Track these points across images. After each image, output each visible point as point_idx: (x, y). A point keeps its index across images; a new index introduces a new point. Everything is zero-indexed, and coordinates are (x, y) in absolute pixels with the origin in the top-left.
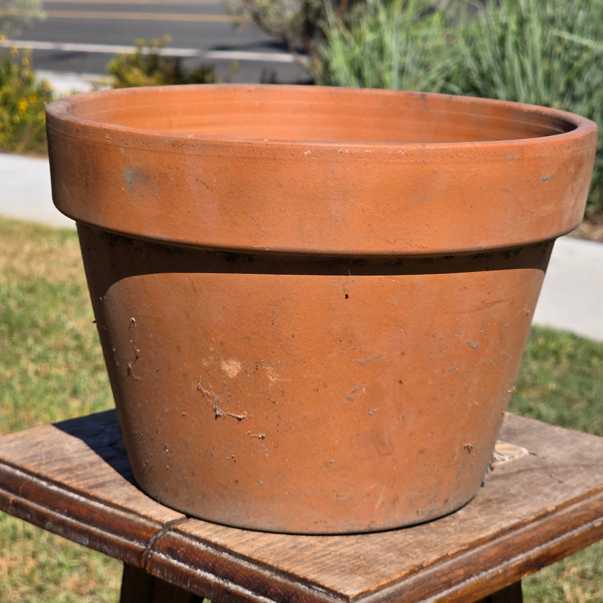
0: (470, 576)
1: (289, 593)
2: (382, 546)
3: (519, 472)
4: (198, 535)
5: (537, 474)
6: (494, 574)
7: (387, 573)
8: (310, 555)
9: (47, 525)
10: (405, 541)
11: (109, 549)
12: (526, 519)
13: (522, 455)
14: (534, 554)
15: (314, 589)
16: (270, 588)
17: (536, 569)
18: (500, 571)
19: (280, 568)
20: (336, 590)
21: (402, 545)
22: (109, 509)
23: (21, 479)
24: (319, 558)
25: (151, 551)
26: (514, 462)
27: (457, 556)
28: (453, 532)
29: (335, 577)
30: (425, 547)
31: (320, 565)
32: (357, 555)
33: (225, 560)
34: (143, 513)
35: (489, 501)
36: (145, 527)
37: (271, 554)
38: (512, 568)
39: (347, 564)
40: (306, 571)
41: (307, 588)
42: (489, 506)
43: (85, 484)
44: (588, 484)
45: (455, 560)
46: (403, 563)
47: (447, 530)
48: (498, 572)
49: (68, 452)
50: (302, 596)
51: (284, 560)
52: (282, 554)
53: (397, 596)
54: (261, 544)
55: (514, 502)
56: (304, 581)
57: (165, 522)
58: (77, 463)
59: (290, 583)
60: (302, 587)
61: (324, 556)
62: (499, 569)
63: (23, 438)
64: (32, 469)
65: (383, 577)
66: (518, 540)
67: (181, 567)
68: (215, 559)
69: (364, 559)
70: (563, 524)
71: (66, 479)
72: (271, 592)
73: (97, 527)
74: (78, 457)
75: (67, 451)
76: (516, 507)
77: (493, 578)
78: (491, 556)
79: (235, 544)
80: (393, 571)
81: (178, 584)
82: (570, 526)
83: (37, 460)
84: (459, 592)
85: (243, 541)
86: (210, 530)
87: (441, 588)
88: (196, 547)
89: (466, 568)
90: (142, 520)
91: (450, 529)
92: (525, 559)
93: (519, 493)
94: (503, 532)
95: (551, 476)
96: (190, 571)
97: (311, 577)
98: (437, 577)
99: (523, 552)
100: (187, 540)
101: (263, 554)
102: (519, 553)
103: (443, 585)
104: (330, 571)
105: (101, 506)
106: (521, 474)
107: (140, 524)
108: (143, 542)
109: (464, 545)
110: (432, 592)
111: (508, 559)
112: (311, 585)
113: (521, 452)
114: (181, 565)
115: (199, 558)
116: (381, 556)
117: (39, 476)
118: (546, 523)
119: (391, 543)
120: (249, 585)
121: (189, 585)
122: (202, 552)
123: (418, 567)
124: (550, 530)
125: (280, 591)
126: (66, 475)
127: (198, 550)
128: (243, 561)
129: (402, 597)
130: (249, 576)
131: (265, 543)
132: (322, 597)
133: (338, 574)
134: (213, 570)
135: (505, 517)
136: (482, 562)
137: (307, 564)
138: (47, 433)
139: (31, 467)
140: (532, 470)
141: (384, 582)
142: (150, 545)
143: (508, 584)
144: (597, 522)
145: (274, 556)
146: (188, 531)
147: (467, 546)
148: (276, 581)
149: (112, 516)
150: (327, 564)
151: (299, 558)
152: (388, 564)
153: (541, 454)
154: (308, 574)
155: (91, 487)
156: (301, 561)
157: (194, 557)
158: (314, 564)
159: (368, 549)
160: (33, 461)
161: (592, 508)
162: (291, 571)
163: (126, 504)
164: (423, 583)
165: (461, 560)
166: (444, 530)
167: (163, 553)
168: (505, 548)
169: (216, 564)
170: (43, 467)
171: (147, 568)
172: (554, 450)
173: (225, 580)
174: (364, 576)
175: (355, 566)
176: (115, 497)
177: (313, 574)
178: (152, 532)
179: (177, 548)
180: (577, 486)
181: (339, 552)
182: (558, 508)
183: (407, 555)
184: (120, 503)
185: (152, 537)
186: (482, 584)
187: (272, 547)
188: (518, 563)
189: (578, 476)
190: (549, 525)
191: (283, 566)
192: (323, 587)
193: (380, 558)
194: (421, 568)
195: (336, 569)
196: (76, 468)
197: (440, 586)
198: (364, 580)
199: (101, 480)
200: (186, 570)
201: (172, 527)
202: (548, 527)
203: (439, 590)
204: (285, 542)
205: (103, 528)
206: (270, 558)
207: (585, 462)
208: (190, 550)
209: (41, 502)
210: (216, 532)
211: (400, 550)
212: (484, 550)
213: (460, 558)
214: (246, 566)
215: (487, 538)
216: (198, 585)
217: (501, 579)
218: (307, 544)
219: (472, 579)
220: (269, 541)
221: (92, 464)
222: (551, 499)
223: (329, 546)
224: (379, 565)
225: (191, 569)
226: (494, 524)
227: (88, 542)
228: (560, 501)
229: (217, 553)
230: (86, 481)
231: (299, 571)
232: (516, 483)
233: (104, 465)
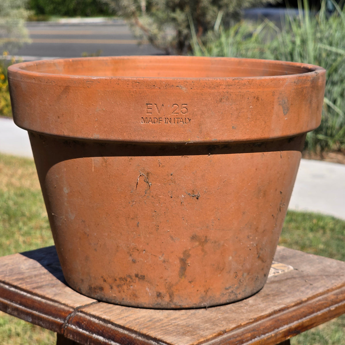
0: (255, 337)
2: (203, 320)
3: (287, 279)
4: (94, 315)
5: (298, 280)
6: (269, 337)
7: (204, 335)
8: (160, 325)
9: (8, 310)
10: (216, 317)
11: (43, 324)
12: (289, 305)
13: (289, 270)
14: (294, 325)
15: (160, 344)
17: (295, 334)
18: (273, 335)
19: (141, 332)
20: (173, 344)
21: (215, 320)
22: (44, 301)
24: (164, 327)
25: (67, 324)
26: (284, 274)
27: (247, 326)
28: (245, 312)
29: (173, 337)
30: (228, 320)
31: (165, 331)
32: (187, 325)
33: (109, 328)
34: (63, 302)
35: (268, 295)
36: (64, 311)
37: (137, 325)
38: (280, 333)
39: (181, 330)
41: (156, 344)
42: (268, 298)
43: (31, 287)
44: (327, 286)
45: (245, 328)
46: (214, 329)
47: (242, 311)
48: (271, 335)
51: (144, 328)
52: (143, 325)
54: (131, 319)
55: (283, 296)
56: (155, 339)
57: (76, 307)
58: (27, 275)
59: (146, 341)
60: (154, 343)
61: (167, 326)
62: (272, 334)
65: (202, 337)
66: (284, 317)
67: (84, 333)
68: (103, 328)
69: (192, 327)
70: (311, 308)
71: (20, 284)
73: (37, 311)
74: (28, 272)
75: (22, 268)
76: (284, 299)
77: (269, 339)
78: (268, 326)
79: (115, 319)
80: (208, 334)
81: (82, 343)
82: (315, 309)
83: (4, 274)
85: (121, 317)
86: (101, 311)
88: (93, 321)
89: (252, 333)
90: (62, 307)
91: (243, 311)
92: (288, 328)
93: (286, 291)
94: (275, 312)
95: (306, 281)
96: (89, 335)
97: (159, 337)
98: (234, 338)
99: (287, 324)
100: (88, 317)
101: (132, 325)
102: (284, 325)
104: (171, 334)
105: (39, 299)
106: (288, 280)
107: (61, 308)
108: (62, 319)
109: (251, 319)
111: (278, 328)
112: (159, 342)
113: (289, 268)
114: (84, 332)
115: (95, 327)
116: (201, 325)
117: (4, 283)
118: (301, 308)
119: (208, 318)
120: (123, 342)
121: (88, 344)
122: (96, 324)
123: (223, 331)
124: (304, 312)
126: (20, 282)
127: (94, 323)
128: (120, 329)
130: (123, 337)
131: (133, 318)
133: (175, 335)
134: (102, 334)
135: (277, 303)
136: (262, 329)
137: (157, 330)
138: (11, 259)
140: (295, 278)
141: (202, 340)
142: (66, 321)
143: (278, 343)
144: (332, 308)
145: (138, 326)
146: (88, 312)
147: (253, 320)
148: (139, 340)
149: (45, 305)
150: (169, 330)
151: (153, 326)
152: (205, 330)
153: (301, 269)
154: (157, 335)
155: (34, 288)
156: (155, 328)
157: (92, 327)
158: (162, 330)
159: (194, 321)
160: (2, 274)
161: (329, 299)
162: (147, 334)
163: (53, 297)
164: (226, 341)
165: (250, 328)
166: (240, 311)
167: (74, 325)
168: (276, 321)
169: (104, 331)
170: (7, 277)
171: (65, 334)
172: (308, 267)
173: (109, 340)
174: (190, 336)
175: (186, 331)
176: (48, 294)
177: (160, 335)
178: (68, 313)
179: (82, 322)
180: (321, 287)
181: (177, 323)
182: (309, 299)
183: (217, 325)
184: (50, 296)
185: (68, 316)
186: (262, 342)
187: (138, 321)
188: (284, 330)
189: (323, 281)
190: (303, 309)
191: (143, 331)
192: (166, 343)
193: (201, 327)
194: (225, 332)
195: (174, 332)
196: (26, 278)
197: (236, 343)
198: (190, 339)
199: (40, 284)
200: (87, 335)
201: (79, 310)
202: (302, 310)
204: (145, 318)
205: (40, 312)
206: (136, 327)
207: (327, 274)
208: (89, 322)
209: (5, 297)
210: (105, 313)
211: (213, 322)
212: (264, 322)
213: (248, 327)
214: (122, 331)
215: (266, 315)
216: (94, 343)
217: (274, 339)
218: (158, 319)
219: (256, 339)
220: (136, 318)
221: (36, 276)
222: (305, 294)
223: (171, 320)
224: (200, 330)
225: (90, 334)
226: (270, 307)
227: (31, 320)
228: (310, 295)
229: (105, 325)
230: (31, 285)
231: (153, 334)
232: (285, 285)
233: (43, 276)
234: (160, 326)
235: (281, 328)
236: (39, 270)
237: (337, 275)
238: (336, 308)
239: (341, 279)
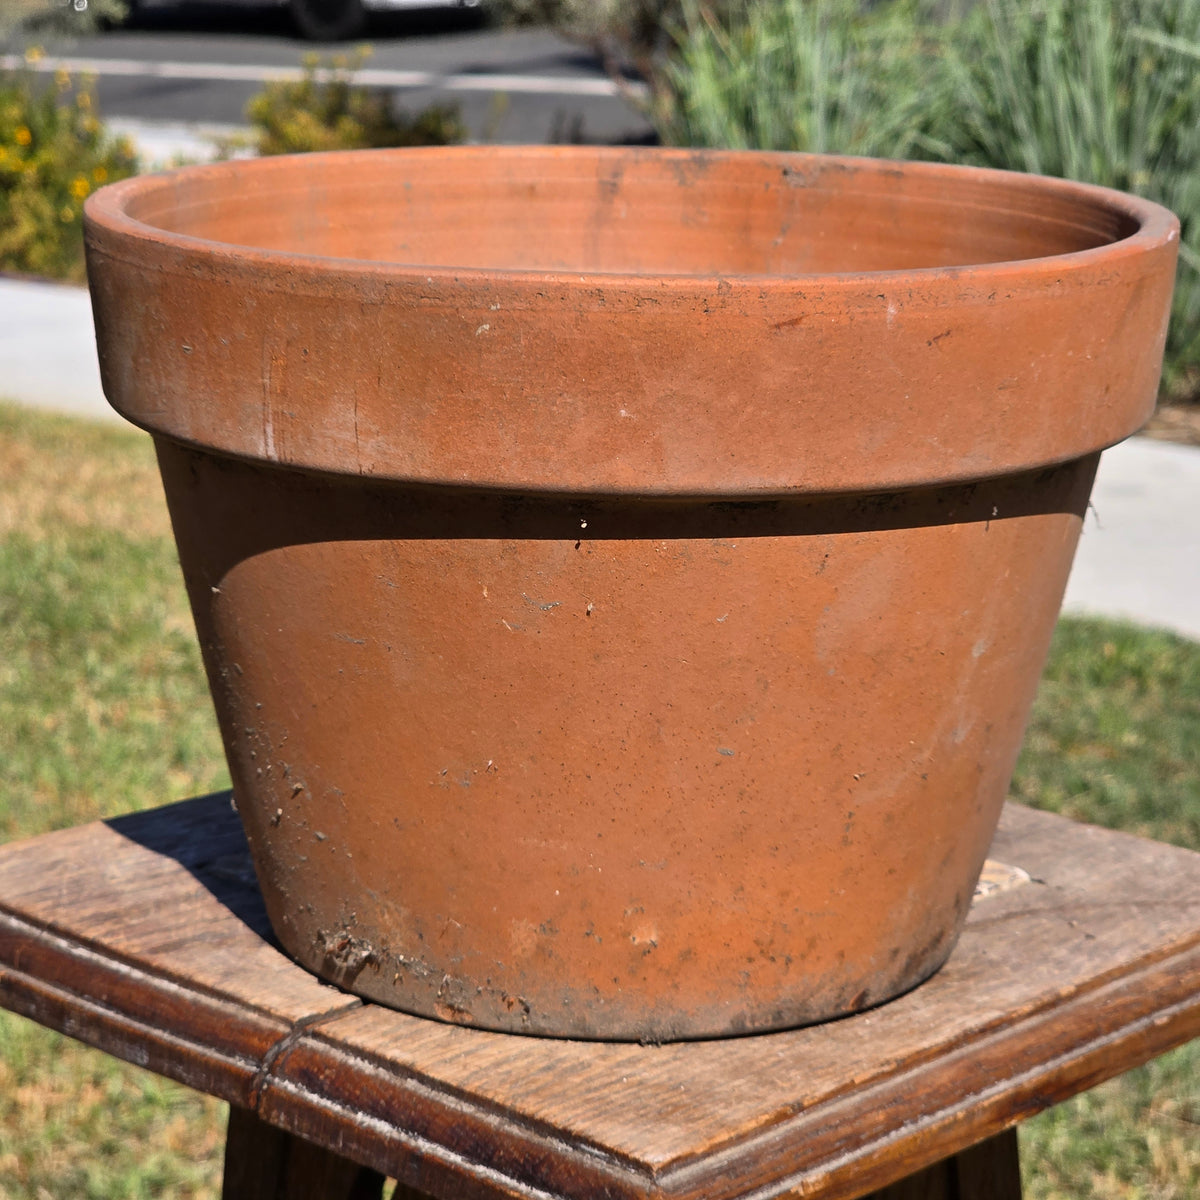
0: (900, 1124)
1: (534, 1159)
2: (725, 1064)
3: (1009, 916)
4: (360, 1045)
5: (1044, 921)
6: (947, 1122)
7: (730, 1119)
8: (580, 1084)
9: (68, 1024)
10: (770, 1056)
11: (188, 1073)
12: (1015, 1012)
13: (1017, 884)
14: (1030, 1081)
15: (584, 1152)
16: (497, 1149)
17: (1034, 1111)
18: (960, 1115)
19: (518, 1110)
20: (626, 1152)
21: (764, 1064)
22: (188, 994)
23: (19, 935)
24: (596, 1089)
26: (999, 898)
27: (872, 1086)
28: (867, 1038)
29: (627, 1128)
30: (810, 1067)
31: (597, 1104)
32: (672, 1083)
33: (412, 1094)
34: (253, 1002)
36: (256, 1030)
37: (503, 1082)
38: (984, 1109)
39: (652, 1102)
40: (569, 1114)
41: (570, 1149)
42: (944, 986)
43: (144, 944)
44: (1145, 941)
45: (868, 1094)
46: (763, 1099)
47: (856, 1034)
49: (114, 881)
50: (559, 1164)
51: (527, 1094)
52: (524, 1082)
53: (747, 1164)
54: (484, 1063)
55: (995, 978)
56: (565, 1135)
57: (296, 1020)
58: (130, 903)
59: (537, 1139)
60: (561, 1147)
61: (606, 1086)
62: (958, 1110)
63: (26, 853)
64: (41, 916)
65: (723, 1126)
66: (998, 1053)
67: (325, 1107)
68: (391, 1092)
69: (687, 1091)
70: (1090, 1021)
71: (106, 935)
72: (500, 1158)
73: (164, 1030)
74: (132, 892)
75: (113, 878)
76: (996, 988)
77: (945, 1128)
78: (944, 1085)
79: (430, 1063)
80: (744, 1116)
81: (319, 1141)
82: (1104, 1025)
83: (52, 898)
84: (876, 1156)
85: (448, 1055)
86: (384, 1034)
87: (838, 1150)
88: (356, 1068)
89: (891, 1110)
90: (252, 1016)
91: (861, 1032)
92: (1011, 1091)
93: (1005, 960)
94: (968, 1037)
95: (1071, 925)
96: (343, 1116)
97: (579, 1126)
98: (831, 1127)
99: (1009, 1076)
100: (338, 1055)
101: (487, 1083)
102: (999, 1079)
103: (843, 1142)
104: (618, 1115)
105: (173, 987)
106: (1013, 921)
107: (247, 1022)
108: (253, 1060)
109: (888, 1062)
110: (821, 1156)
111: (977, 1092)
112: (577, 1144)
113: (1015, 877)
114: (326, 1103)
115: (362, 1090)
116: (720, 1085)
117: (53, 929)
118: (1055, 1020)
119: (742, 1059)
120: (458, 1143)
121: (341, 1144)
122: (368, 1078)
123: (793, 1107)
124: (1064, 1033)
125: (516, 1155)
126: (108, 926)
127: (360, 1073)
128: (446, 1095)
129: (758, 1167)
130: (458, 1125)
131: (492, 1059)
132: (599, 1167)
133: (631, 1121)
134: (388, 1113)
135: (973, 1006)
136: (923, 1097)
137: (572, 1103)
138: (74, 844)
139: (39, 910)
140: (1033, 913)
141: (724, 1137)
142: (265, 1065)
143: (977, 1140)
144: (1159, 1017)
145: (508, 1086)
146: (340, 1037)
147: (894, 1066)
148: (510, 1136)
149: (194, 1008)
150: (612, 1102)
151: (557, 1089)
152: (733, 1100)
153: (1055, 881)
154: (572, 1121)
155: (155, 951)
156: (562, 1096)
157: (351, 1089)
158: (587, 1101)
159: (697, 1071)
160: (45, 899)
161: (1151, 989)
162: (540, 1115)
163: (221, 982)
164: (802, 1139)
165: (881, 1092)
166: (849, 1034)
167: (292, 1081)
168: (970, 1069)
169: (394, 1103)
170: (62, 911)
171: (261, 1111)
172: (1080, 873)
173: (410, 1134)
174: (683, 1124)
175: (667, 1106)
176: (202, 970)
177: (584, 1121)
178: (271, 1038)
179: (319, 1069)
180: (1122, 945)
181: (638, 1078)
182: (1081, 989)
183: (773, 1083)
184: (209, 980)
185: (271, 1049)
186: (922, 1141)
187: (505, 1068)
188: (997, 1097)
189: (1127, 925)
190: (1061, 1023)
191: (525, 1106)
192: (601, 1147)
193: (717, 1090)
194: (799, 1108)
195: (628, 1111)
196: (128, 912)
197: (838, 1144)
198: (682, 1134)
199: (174, 936)
200: (337, 1113)
201: (310, 1028)
202: (1059, 1027)
203: (835, 1153)
204: (530, 1059)
205: (175, 1032)
206: (499, 1090)
207: (1142, 897)
208: (343, 1074)
209: (58, 980)
210: (396, 1040)
211: (759, 1073)
212: (929, 1073)
213: (878, 1088)
214: (453, 1105)
215: (935, 1049)
216: (359, 1142)
217: (962, 1131)
218: (575, 1062)
219: (903, 1130)
220: (500, 1057)
221: (159, 904)
222: (1068, 971)
223: (619, 1065)
224: (715, 1102)
225: (346, 1112)
226: (950, 1020)
227: (146, 1060)
228: (1085, 976)
229: (396, 1081)
230: (145, 939)
231: (556, 1115)
232: (1000, 939)
233: (183, 907)
234: (582, 1088)
235: (986, 1092)
236: (170, 884)
237: (1176, 904)
238: (1174, 1019)
239: (1192, 918)
